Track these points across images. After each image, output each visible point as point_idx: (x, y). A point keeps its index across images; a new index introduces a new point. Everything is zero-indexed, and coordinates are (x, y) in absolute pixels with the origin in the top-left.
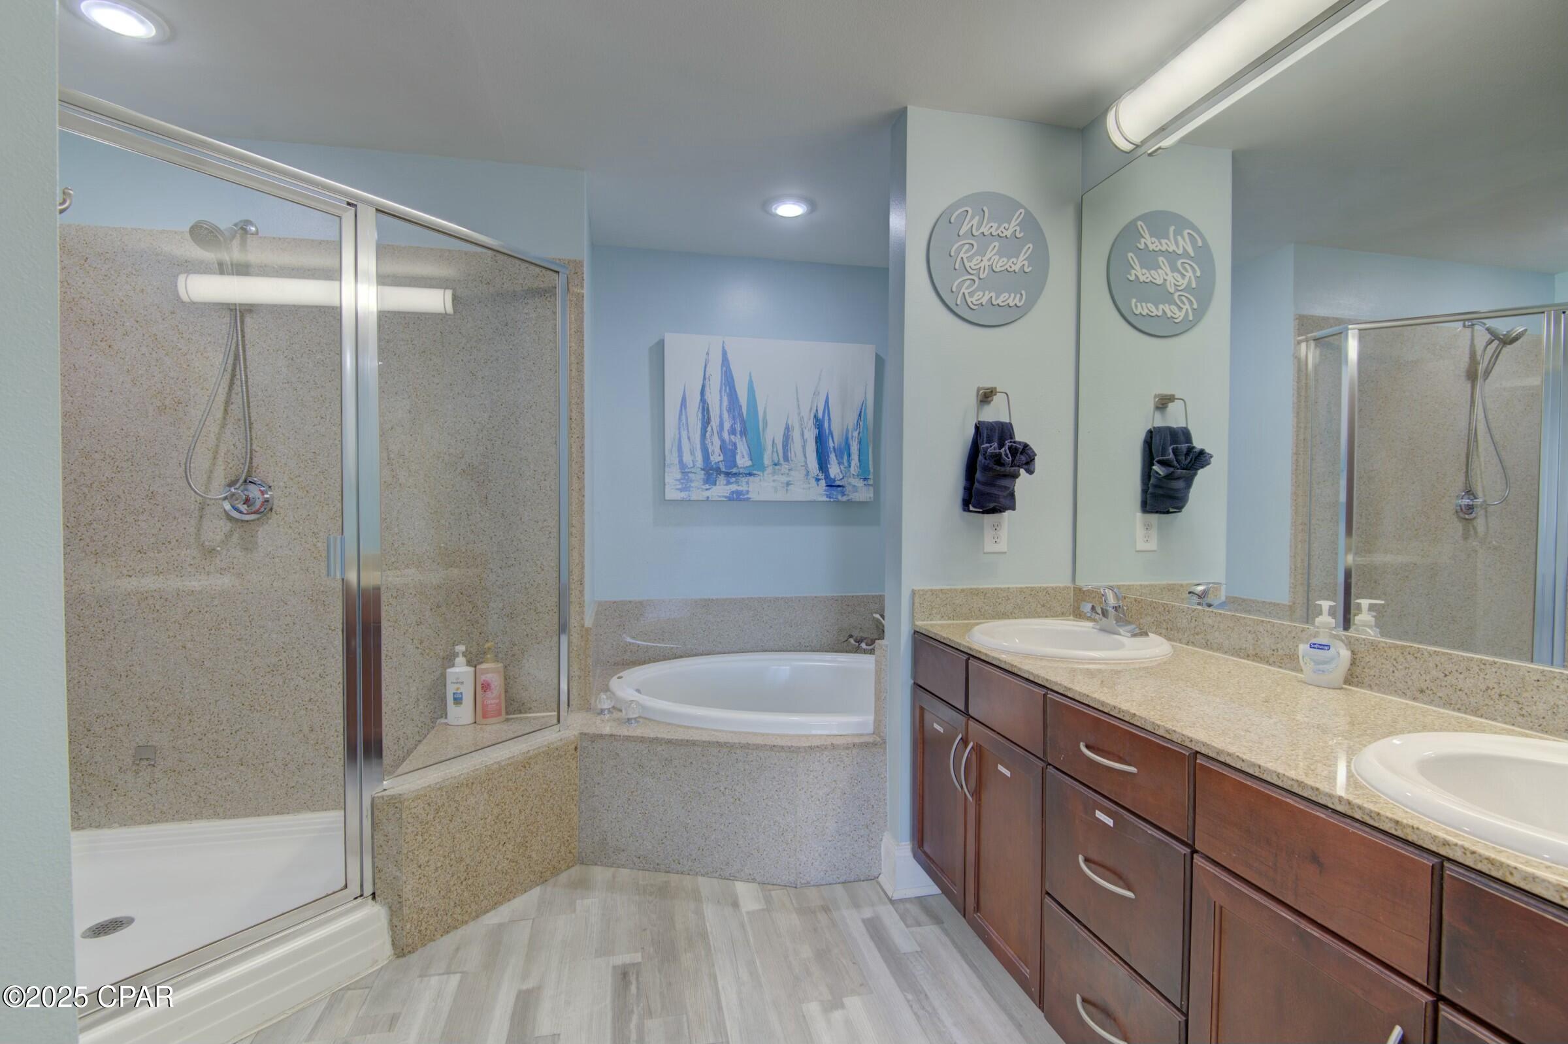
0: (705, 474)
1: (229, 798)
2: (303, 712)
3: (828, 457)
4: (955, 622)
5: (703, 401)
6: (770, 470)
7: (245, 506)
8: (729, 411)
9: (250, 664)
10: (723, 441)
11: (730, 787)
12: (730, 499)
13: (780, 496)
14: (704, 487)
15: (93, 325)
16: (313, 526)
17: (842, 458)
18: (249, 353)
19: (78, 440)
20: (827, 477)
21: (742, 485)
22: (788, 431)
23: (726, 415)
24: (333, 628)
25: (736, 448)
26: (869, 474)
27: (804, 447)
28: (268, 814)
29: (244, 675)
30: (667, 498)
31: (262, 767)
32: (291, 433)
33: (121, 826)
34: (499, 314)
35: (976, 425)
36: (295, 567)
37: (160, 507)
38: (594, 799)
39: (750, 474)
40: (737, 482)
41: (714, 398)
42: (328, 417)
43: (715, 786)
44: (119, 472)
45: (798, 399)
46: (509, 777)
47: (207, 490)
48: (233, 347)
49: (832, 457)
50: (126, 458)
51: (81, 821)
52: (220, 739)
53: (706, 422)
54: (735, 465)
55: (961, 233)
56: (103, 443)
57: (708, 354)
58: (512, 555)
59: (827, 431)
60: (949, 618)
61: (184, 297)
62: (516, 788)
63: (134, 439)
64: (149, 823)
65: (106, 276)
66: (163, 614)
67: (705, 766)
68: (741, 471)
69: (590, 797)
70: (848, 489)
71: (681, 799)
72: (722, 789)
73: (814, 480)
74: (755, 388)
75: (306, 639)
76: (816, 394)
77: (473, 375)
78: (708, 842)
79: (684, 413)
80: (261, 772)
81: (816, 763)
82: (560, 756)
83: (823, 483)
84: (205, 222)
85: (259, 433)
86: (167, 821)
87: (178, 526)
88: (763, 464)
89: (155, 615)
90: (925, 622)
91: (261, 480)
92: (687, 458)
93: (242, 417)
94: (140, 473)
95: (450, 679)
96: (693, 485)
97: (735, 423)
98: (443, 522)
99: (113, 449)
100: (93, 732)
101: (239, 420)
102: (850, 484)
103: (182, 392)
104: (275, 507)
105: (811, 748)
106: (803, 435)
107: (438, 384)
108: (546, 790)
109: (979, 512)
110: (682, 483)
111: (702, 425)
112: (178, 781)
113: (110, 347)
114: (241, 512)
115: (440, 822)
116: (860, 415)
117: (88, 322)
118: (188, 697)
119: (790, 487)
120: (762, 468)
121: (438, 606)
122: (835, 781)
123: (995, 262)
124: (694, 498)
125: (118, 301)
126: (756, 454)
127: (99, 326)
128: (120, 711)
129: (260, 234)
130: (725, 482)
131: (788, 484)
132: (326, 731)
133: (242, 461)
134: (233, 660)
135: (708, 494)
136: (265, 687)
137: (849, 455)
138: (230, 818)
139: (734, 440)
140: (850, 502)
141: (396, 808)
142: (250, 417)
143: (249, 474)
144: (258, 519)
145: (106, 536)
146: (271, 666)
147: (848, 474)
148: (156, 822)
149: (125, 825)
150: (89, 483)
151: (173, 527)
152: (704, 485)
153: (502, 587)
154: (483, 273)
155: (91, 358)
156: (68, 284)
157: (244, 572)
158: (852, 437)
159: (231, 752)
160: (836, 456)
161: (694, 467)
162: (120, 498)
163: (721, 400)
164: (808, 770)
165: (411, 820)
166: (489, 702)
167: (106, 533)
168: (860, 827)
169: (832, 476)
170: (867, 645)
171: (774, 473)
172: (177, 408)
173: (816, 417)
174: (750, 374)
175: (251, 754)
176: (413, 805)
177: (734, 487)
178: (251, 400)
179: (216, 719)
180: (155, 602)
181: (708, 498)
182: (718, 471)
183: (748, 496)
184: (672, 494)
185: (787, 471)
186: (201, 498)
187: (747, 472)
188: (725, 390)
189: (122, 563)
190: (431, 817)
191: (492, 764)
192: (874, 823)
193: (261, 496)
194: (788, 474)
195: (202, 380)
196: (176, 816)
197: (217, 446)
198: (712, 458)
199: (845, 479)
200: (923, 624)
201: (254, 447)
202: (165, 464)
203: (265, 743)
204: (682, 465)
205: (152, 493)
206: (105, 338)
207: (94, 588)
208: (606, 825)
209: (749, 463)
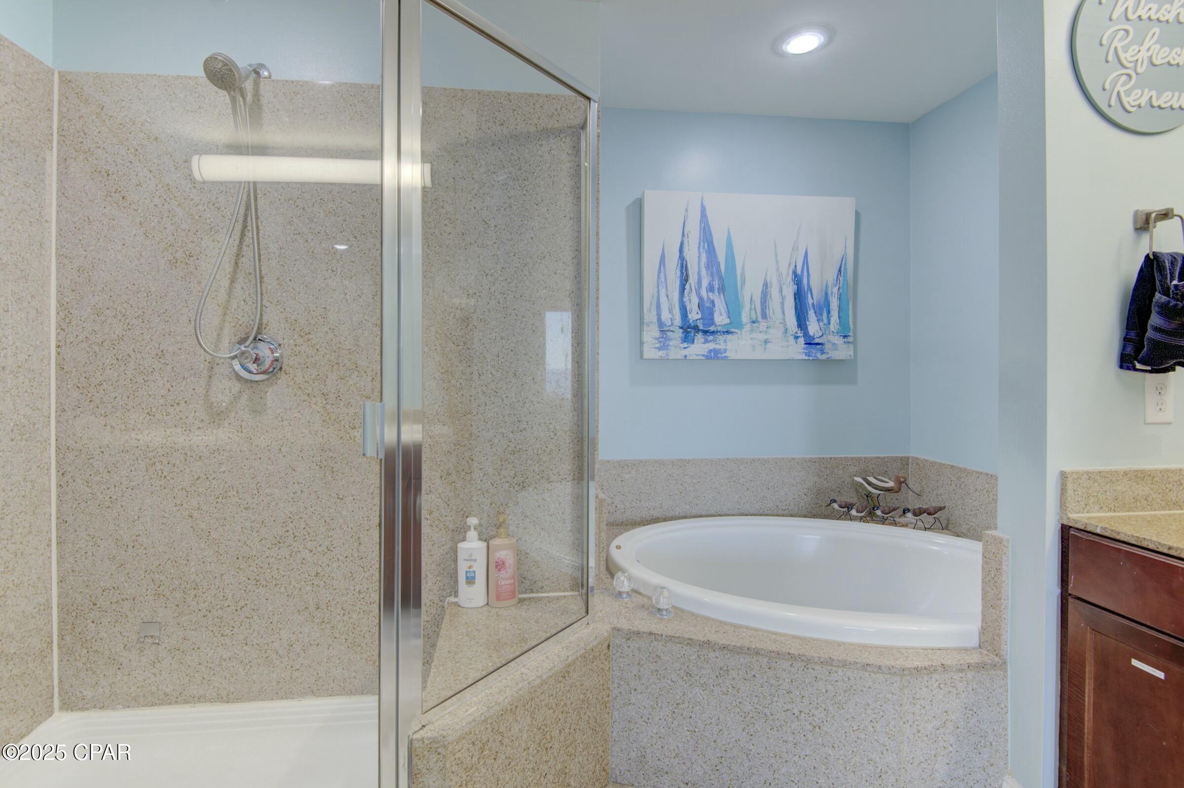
0: (683, 333)
1: (232, 680)
2: (309, 588)
3: (807, 314)
4: (1117, 514)
5: (682, 258)
6: (747, 328)
7: (255, 365)
8: (707, 268)
9: (256, 535)
10: (701, 299)
11: (807, 711)
12: (708, 357)
13: (759, 355)
14: (682, 346)
15: (108, 175)
16: (322, 386)
17: (821, 315)
18: (261, 203)
19: (90, 296)
20: (806, 334)
21: (720, 343)
22: (767, 288)
23: (704, 272)
24: (341, 497)
25: (714, 306)
26: (849, 332)
27: (782, 304)
28: (272, 699)
29: (250, 547)
30: (645, 357)
31: (266, 647)
32: (302, 288)
33: (124, 708)
34: (512, 158)
35: (1147, 256)
36: (304, 430)
37: (170, 367)
38: (630, 707)
39: (728, 332)
40: (714, 341)
41: (692, 256)
42: (339, 270)
43: (786, 707)
44: (129, 329)
45: (776, 254)
46: (551, 692)
47: (217, 348)
48: (245, 197)
49: (811, 314)
50: (137, 314)
51: (86, 701)
52: (225, 616)
53: (685, 280)
54: (712, 322)
55: (1114, 17)
56: (115, 300)
57: (687, 210)
58: (524, 419)
59: (806, 287)
60: (1110, 510)
61: (198, 177)
62: (557, 705)
63: (146, 295)
64: (152, 705)
65: (121, 124)
66: (171, 481)
67: (773, 682)
68: (719, 329)
69: (625, 704)
70: (827, 347)
71: (741, 719)
72: (796, 711)
73: (792, 337)
74: (733, 244)
75: (313, 508)
76: (795, 249)
77: (486, 223)
78: (777, 776)
79: (662, 271)
80: (266, 652)
81: (924, 689)
82: (595, 657)
83: (802, 341)
84: (219, 54)
85: (269, 287)
86: (170, 704)
87: (188, 386)
88: (741, 322)
89: (162, 482)
90: (1080, 515)
91: (271, 338)
92: (666, 316)
93: (252, 271)
94: (150, 330)
95: (461, 556)
96: (671, 343)
97: (713, 280)
98: (453, 382)
99: (125, 305)
100: (98, 606)
101: (250, 274)
102: (829, 341)
103: (194, 245)
104: (284, 367)
105: (916, 669)
106: (781, 291)
107: (450, 233)
108: (583, 701)
109: (1146, 371)
110: (661, 342)
111: (681, 282)
112: (182, 661)
113: (123, 198)
114: (250, 372)
115: (484, 764)
116: (840, 270)
117: (103, 173)
118: (193, 570)
119: (769, 345)
120: (740, 326)
121: (449, 474)
122: (946, 712)
123: (1156, 52)
124: (672, 356)
125: (133, 151)
126: (733, 311)
127: (114, 176)
128: (126, 584)
129: (273, 78)
130: (703, 340)
131: (766, 342)
132: (332, 609)
133: (252, 317)
134: (240, 531)
135: (685, 352)
136: (271, 560)
137: (829, 312)
138: (233, 702)
139: (712, 298)
140: (829, 360)
141: (439, 754)
142: (260, 271)
143: (259, 332)
144: (267, 379)
145: (115, 398)
146: (278, 538)
147: (827, 332)
148: (160, 705)
149: (128, 707)
150: (100, 341)
151: (182, 388)
152: (682, 343)
153: (513, 453)
154: (497, 113)
155: (106, 210)
156: (85, 134)
157: (252, 436)
158: (832, 292)
159: (235, 630)
160: (815, 313)
161: (672, 325)
162: (130, 357)
163: (699, 257)
164: (914, 698)
165: (455, 768)
166: (503, 583)
167: (117, 394)
168: (976, 769)
169: (811, 333)
170: (858, 511)
171: (752, 330)
172: (188, 262)
173: (794, 273)
174: (729, 229)
175: (256, 634)
176: (457, 748)
177: (711, 346)
178: (262, 252)
179: (222, 594)
180: (162, 467)
181: (686, 356)
182: (696, 329)
183: (726, 354)
184: (650, 353)
185: (765, 329)
186: (211, 357)
187: (726, 330)
188: (704, 247)
189: (131, 426)
190: (475, 759)
191: (534, 680)
192: (992, 765)
193: (271, 356)
194: (766, 332)
195: (213, 233)
196: (180, 698)
197: (228, 301)
198: (690, 316)
199: (825, 336)
200: (1080, 517)
201: (264, 302)
202: (175, 321)
203: (271, 620)
204: (661, 324)
205: (162, 351)
206: (119, 189)
207: (103, 452)
208: (645, 740)
209: (727, 321)
